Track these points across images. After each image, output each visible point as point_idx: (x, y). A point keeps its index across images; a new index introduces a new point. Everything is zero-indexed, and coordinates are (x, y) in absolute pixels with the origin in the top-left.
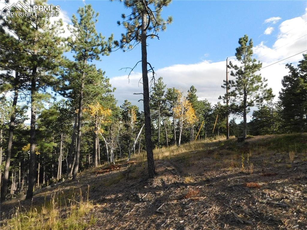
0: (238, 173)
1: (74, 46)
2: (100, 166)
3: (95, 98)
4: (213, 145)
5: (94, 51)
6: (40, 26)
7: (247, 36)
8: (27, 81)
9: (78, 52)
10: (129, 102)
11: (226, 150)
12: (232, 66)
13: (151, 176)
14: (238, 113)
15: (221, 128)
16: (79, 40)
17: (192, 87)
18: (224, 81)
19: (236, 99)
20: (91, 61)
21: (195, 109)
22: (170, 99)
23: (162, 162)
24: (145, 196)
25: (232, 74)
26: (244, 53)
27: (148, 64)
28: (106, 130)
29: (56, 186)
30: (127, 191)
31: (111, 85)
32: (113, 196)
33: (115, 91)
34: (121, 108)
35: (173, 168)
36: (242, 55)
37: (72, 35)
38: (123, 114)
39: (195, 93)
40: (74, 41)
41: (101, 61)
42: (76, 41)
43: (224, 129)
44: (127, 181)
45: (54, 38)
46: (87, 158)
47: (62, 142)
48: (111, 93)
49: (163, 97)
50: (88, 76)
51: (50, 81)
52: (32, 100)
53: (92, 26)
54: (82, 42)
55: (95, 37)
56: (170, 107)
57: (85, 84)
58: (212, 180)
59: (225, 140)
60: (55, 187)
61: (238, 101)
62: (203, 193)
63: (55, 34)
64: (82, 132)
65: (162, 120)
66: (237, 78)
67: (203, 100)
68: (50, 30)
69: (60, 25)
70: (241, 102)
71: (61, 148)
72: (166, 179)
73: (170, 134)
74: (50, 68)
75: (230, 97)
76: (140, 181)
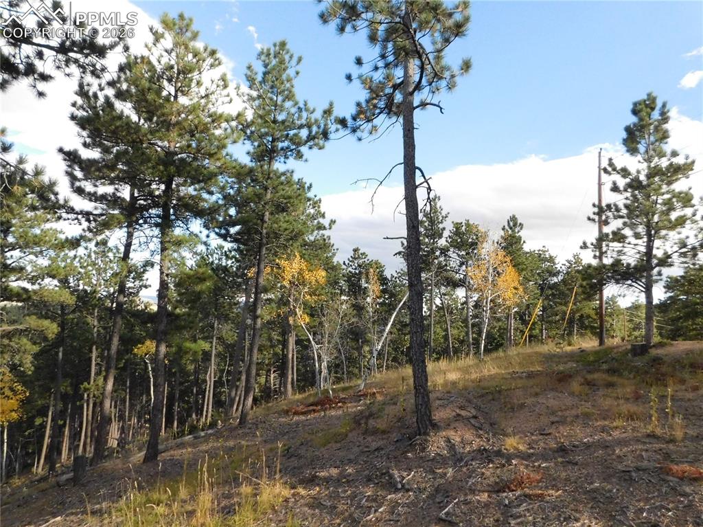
0: (643, 437)
1: (248, 132)
2: (298, 396)
3: (292, 245)
4: (566, 359)
5: (291, 140)
6: (182, 91)
7: (654, 95)
8: (151, 208)
9: (256, 144)
10: (364, 253)
11: (604, 376)
12: (614, 169)
13: (422, 431)
14: (629, 282)
15: (582, 316)
16: (261, 117)
17: (514, 219)
18: (594, 205)
19: (625, 250)
20: (285, 163)
21: (520, 271)
22: (458, 246)
23: (446, 397)
24: (409, 477)
25: (615, 189)
26: (647, 137)
27: (417, 171)
28: (312, 315)
29: (203, 437)
30: (366, 462)
31: (324, 213)
32: (334, 472)
33: (333, 226)
34: (344, 267)
35: (474, 412)
36: (640, 142)
37: (246, 108)
38: (349, 280)
39: (519, 232)
40: (249, 120)
41: (306, 161)
42: (255, 120)
43: (590, 320)
44: (364, 438)
45: (210, 116)
46: (267, 375)
47: (215, 339)
48: (324, 232)
49: (442, 242)
50: (277, 195)
51: (200, 208)
52: (161, 248)
53: (288, 85)
54: (266, 122)
55: (293, 110)
56: (459, 264)
57: (271, 214)
58: (574, 449)
59: (594, 347)
60: (203, 439)
61: (631, 255)
62: (554, 479)
63: (212, 106)
64: (262, 319)
65: (439, 296)
66: (627, 198)
67: (537, 249)
68: (203, 98)
69: (221, 87)
70: (638, 256)
71: (214, 352)
72: (458, 439)
73: (458, 329)
74: (201, 178)
75: (611, 244)
76: (395, 440)
